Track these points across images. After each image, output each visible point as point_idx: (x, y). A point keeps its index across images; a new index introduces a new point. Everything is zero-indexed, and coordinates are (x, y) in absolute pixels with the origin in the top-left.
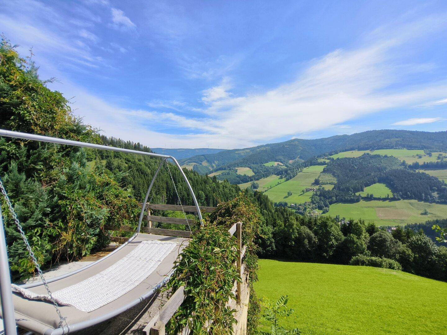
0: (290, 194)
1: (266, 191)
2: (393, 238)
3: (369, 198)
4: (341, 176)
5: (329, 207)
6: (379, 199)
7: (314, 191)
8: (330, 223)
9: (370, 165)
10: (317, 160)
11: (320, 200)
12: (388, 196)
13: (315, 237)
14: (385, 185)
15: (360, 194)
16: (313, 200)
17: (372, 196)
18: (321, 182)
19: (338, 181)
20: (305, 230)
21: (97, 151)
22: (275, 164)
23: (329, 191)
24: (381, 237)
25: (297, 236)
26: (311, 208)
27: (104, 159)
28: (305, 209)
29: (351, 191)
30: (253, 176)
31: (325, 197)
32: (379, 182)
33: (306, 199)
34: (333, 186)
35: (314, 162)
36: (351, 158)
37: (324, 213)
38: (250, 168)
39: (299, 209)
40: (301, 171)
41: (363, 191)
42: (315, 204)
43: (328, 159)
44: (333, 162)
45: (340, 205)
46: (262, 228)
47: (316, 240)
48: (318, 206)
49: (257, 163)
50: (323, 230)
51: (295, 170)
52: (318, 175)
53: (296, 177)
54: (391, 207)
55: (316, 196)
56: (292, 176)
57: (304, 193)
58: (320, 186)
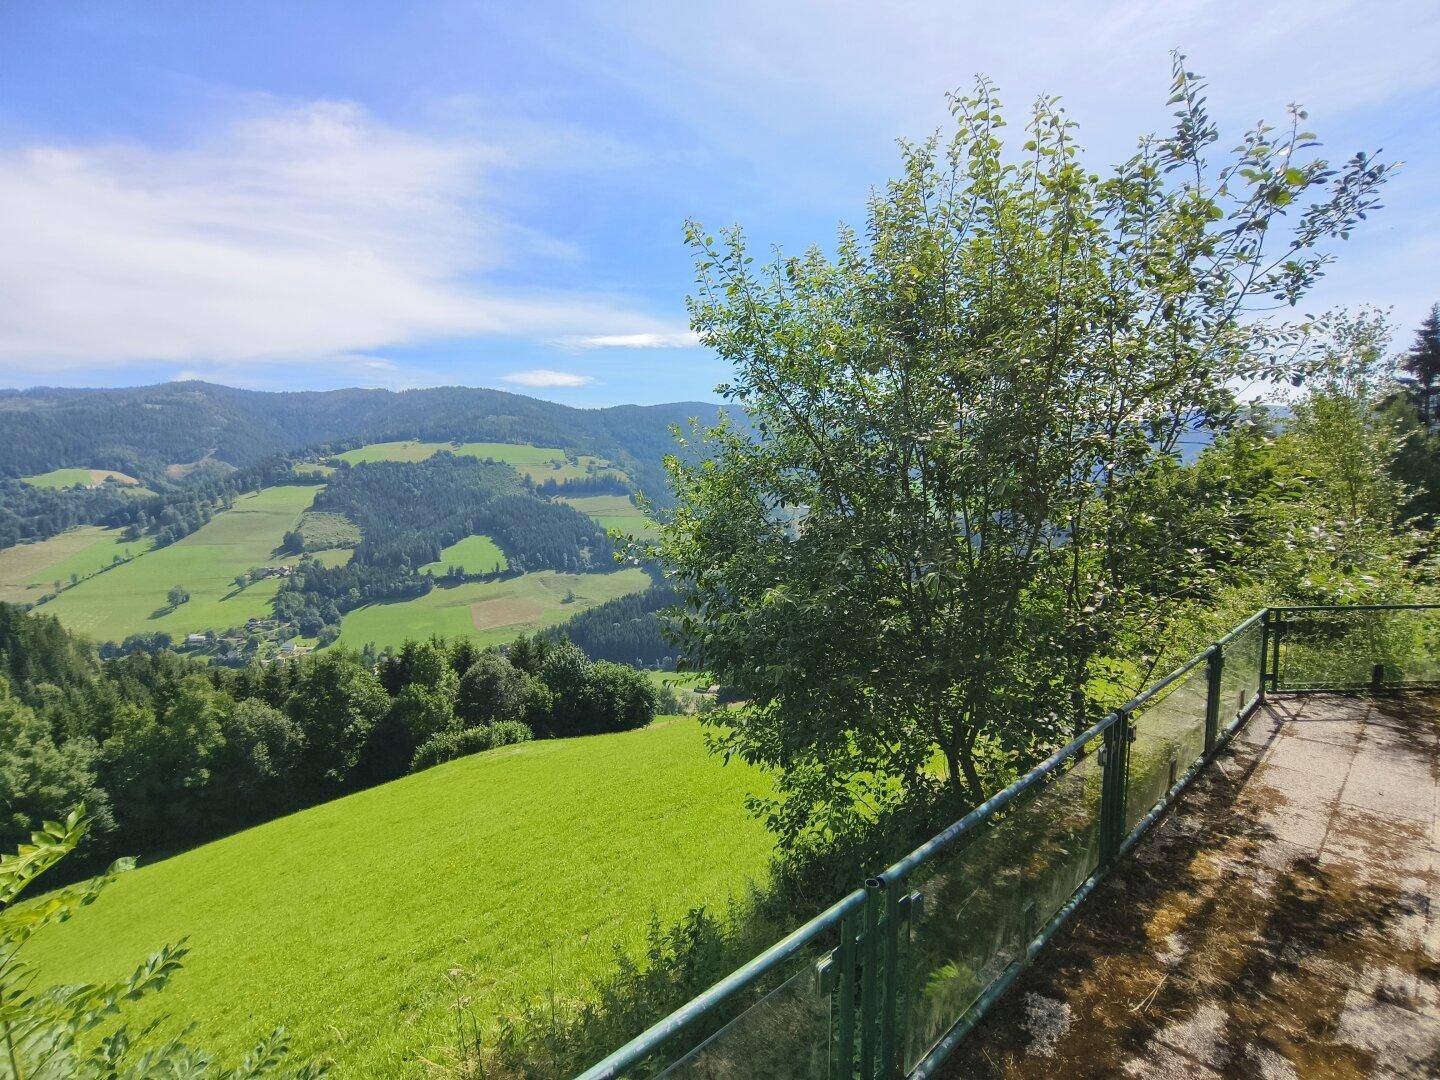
0: (177, 599)
1: (44, 600)
2: (511, 668)
3: (455, 579)
4: (372, 518)
5: (338, 623)
6: (477, 578)
7: (282, 575)
8: (345, 667)
9: (453, 486)
10: (289, 465)
11: (309, 603)
12: (498, 568)
13: (294, 728)
14: (490, 539)
15: (430, 572)
16: (283, 606)
17: (460, 571)
18: (307, 541)
19: (366, 534)
20: (256, 711)
22: (94, 478)
23: (337, 573)
24: (485, 672)
25: (223, 741)
26: (274, 637)
28: (252, 645)
29: (406, 564)
31: (323, 591)
32: (478, 531)
33: (256, 605)
34: (350, 553)
35: (279, 475)
36: (403, 464)
37: (322, 645)
39: (224, 649)
40: (226, 508)
41: (437, 559)
42: (288, 620)
43: (330, 464)
44: (347, 476)
45: (376, 609)
46: (29, 760)
47: (298, 735)
48: (303, 625)
50: (322, 696)
51: (197, 504)
52: (297, 519)
53: (202, 529)
54: (504, 595)
55: (291, 594)
56: (185, 525)
57: (242, 589)
58: (306, 558)
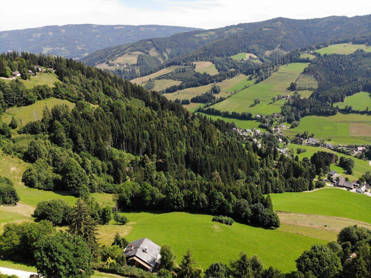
0: (257, 102)
1: (228, 97)
3: (347, 111)
4: (323, 79)
5: (299, 120)
6: (357, 112)
7: (287, 99)
9: (360, 67)
10: (299, 55)
11: (292, 111)
12: (367, 109)
14: (369, 94)
15: (337, 106)
16: (284, 111)
17: (350, 108)
18: (298, 86)
19: (319, 85)
21: (37, 91)
22: (246, 56)
23: (304, 100)
25: (197, 199)
26: (279, 121)
27: (45, 98)
28: (272, 123)
29: (329, 102)
30: (214, 77)
31: (298, 107)
32: (364, 90)
33: (276, 109)
34: (311, 93)
35: (295, 59)
36: (341, 55)
37: (292, 127)
38: (213, 62)
39: (264, 122)
40: (277, 71)
41: (342, 101)
42: (285, 115)
43: (314, 54)
44: (318, 59)
45: (314, 117)
47: (207, 202)
48: (288, 119)
49: (222, 56)
51: (269, 69)
52: (297, 77)
53: (268, 78)
54: (367, 122)
55: (288, 106)
56: (264, 77)
57: (274, 102)
58: (296, 93)
